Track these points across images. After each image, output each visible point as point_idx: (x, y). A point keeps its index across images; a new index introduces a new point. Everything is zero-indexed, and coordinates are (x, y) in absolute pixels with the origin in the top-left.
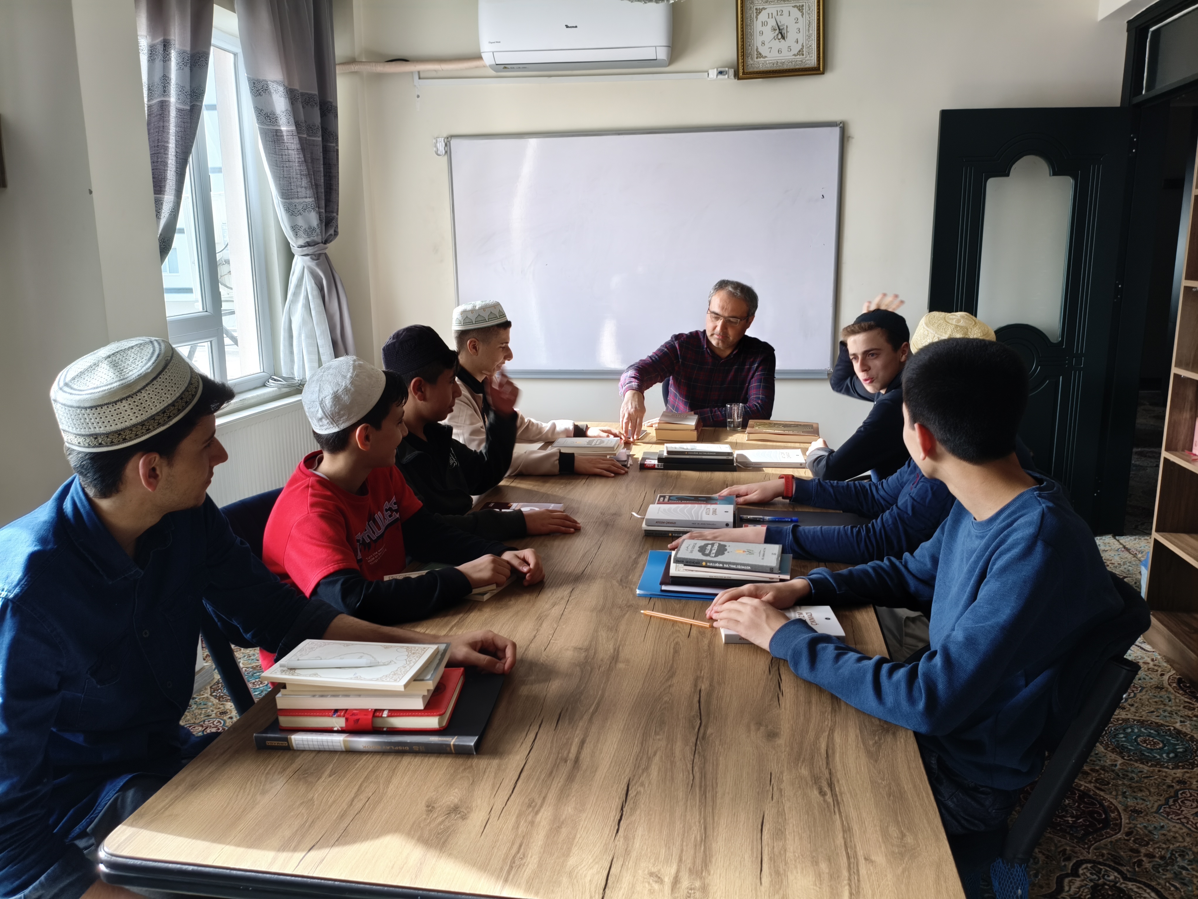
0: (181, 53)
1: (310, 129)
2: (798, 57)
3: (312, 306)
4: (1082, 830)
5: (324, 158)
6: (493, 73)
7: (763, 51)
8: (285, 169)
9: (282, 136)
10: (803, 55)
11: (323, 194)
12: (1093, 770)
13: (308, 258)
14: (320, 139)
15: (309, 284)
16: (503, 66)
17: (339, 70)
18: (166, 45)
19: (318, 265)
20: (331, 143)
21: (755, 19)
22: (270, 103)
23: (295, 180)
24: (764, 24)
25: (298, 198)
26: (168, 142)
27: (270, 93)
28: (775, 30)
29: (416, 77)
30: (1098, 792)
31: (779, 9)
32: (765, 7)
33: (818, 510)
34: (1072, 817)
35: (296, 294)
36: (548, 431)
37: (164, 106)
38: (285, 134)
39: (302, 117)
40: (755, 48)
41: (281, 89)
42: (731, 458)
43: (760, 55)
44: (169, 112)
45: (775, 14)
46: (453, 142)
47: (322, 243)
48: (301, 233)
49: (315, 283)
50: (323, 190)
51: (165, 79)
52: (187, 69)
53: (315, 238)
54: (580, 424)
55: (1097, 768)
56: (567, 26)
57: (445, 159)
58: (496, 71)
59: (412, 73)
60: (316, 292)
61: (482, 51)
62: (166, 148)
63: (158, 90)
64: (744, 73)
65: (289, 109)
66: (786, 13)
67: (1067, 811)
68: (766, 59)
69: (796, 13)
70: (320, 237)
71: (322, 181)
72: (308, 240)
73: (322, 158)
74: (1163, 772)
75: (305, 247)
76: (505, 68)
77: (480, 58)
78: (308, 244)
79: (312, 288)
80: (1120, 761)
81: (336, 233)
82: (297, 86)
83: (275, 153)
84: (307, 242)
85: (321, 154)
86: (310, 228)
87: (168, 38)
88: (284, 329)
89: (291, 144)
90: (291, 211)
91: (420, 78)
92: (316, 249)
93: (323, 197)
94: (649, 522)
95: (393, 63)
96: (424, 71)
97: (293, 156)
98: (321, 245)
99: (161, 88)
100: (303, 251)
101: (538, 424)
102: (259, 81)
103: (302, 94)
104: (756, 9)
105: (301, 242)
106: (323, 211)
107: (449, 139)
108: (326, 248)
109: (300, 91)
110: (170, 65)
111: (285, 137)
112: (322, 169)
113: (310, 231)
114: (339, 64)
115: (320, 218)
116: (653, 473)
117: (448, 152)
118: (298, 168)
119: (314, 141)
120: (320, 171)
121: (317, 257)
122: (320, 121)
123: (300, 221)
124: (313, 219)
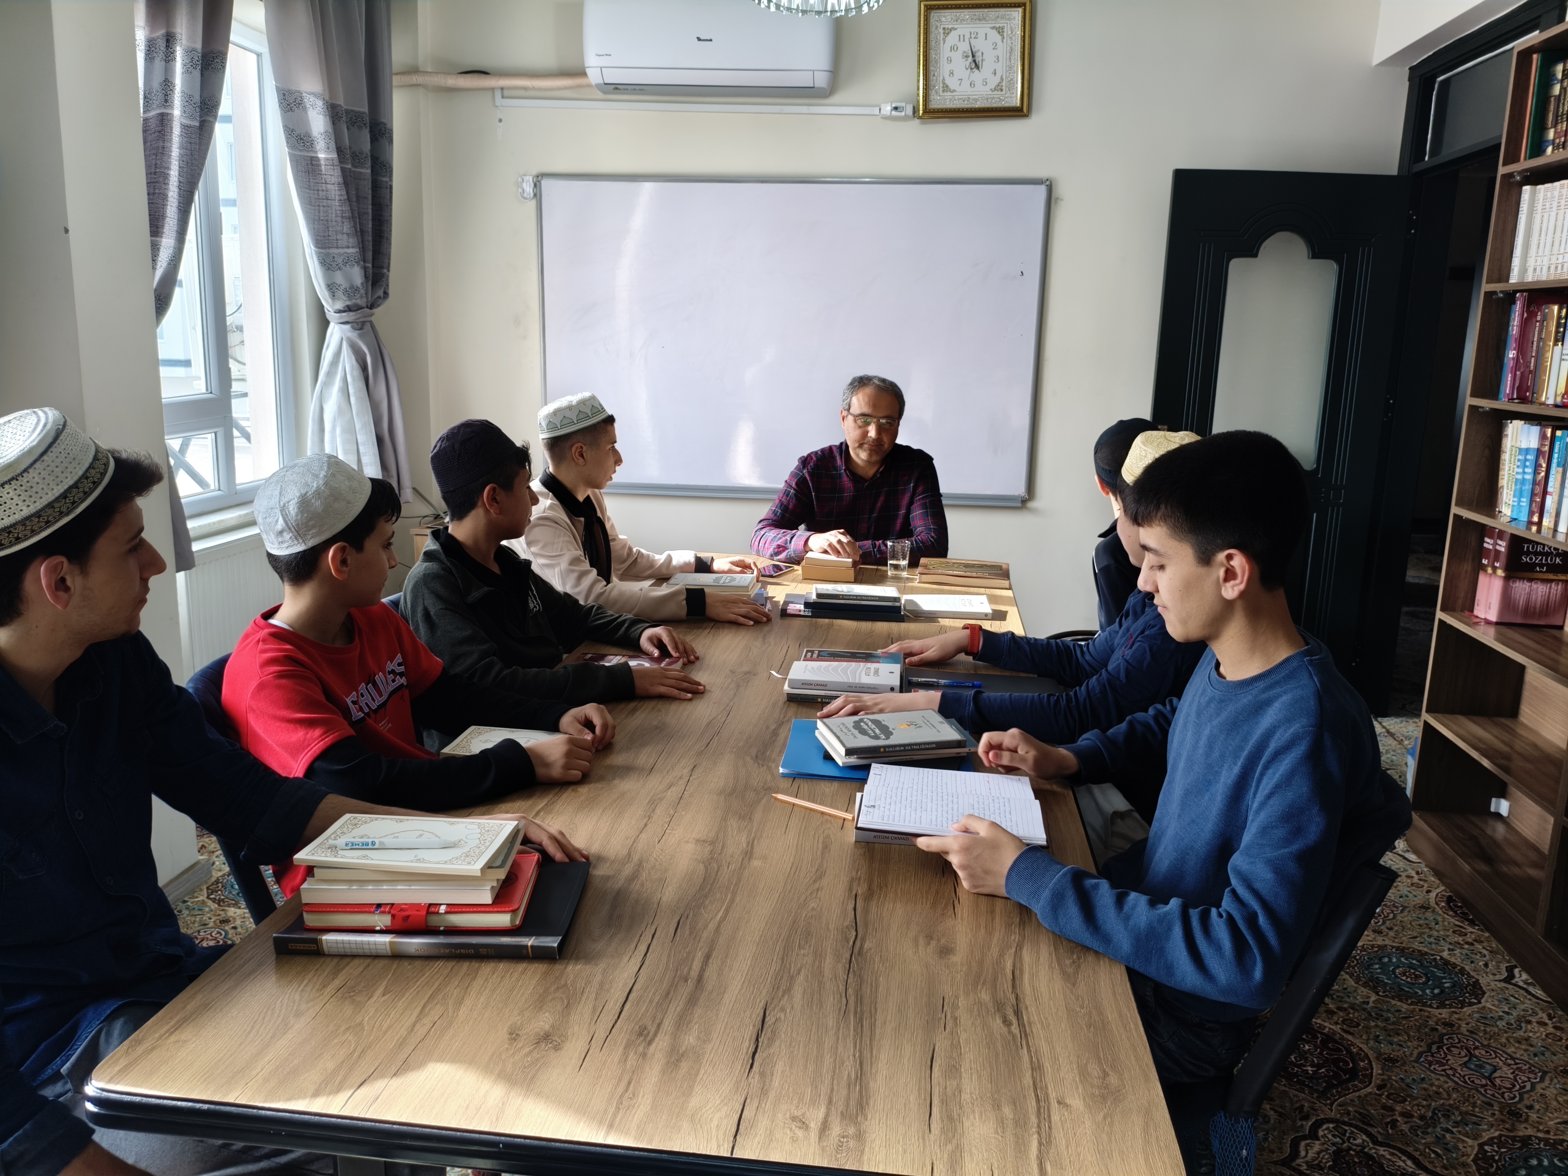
0: (189, 51)
1: (356, 157)
2: (996, 92)
3: (351, 392)
4: (1325, 1082)
5: (373, 196)
6: (601, 95)
7: (952, 83)
8: (321, 208)
9: (319, 165)
10: (1002, 90)
11: (371, 244)
12: (1340, 1009)
13: (348, 327)
14: (369, 171)
15: (348, 361)
16: (613, 86)
17: (396, 80)
18: (170, 39)
19: (361, 336)
20: (383, 176)
21: (942, 42)
22: (305, 122)
23: (334, 223)
24: (953, 48)
25: (337, 248)
26: (169, 168)
27: (305, 109)
28: (967, 57)
29: (498, 94)
30: (1345, 1035)
31: (973, 30)
32: (955, 26)
33: (1007, 673)
34: (1312, 1066)
35: (330, 374)
36: (662, 564)
37: (164, 120)
38: (322, 162)
39: (346, 142)
40: (941, 78)
41: (320, 103)
42: (897, 604)
43: (946, 88)
44: (171, 128)
45: (967, 36)
46: (545, 183)
47: (367, 307)
48: (340, 294)
49: (357, 360)
50: (370, 238)
51: (167, 85)
52: (197, 73)
53: (359, 302)
54: (703, 555)
55: (1345, 1006)
56: (699, 39)
57: (533, 203)
58: (605, 93)
59: (492, 89)
60: (357, 372)
61: (586, 65)
62: (166, 176)
63: (157, 100)
64: (926, 111)
65: (330, 130)
66: (981, 36)
67: (1306, 1059)
68: (955, 93)
69: (994, 36)
70: (365, 300)
71: (370, 226)
72: (348, 303)
73: (370, 196)
74: (1425, 1011)
75: (344, 311)
76: (617, 88)
77: (583, 74)
78: (348, 309)
79: (352, 367)
80: (1374, 997)
81: (386, 294)
82: (341, 101)
83: (309, 188)
84: (348, 306)
85: (370, 192)
86: (352, 287)
87: (173, 30)
88: (313, 420)
89: (332, 177)
90: (328, 264)
91: (503, 97)
92: (358, 316)
93: (371, 247)
94: (793, 684)
95: (469, 75)
96: (509, 88)
97: (333, 192)
98: (366, 310)
99: (161, 96)
100: (341, 317)
101: (648, 556)
102: (290, 92)
103: (347, 112)
104: (944, 29)
105: (339, 305)
106: (370, 265)
107: (540, 178)
108: (372, 315)
109: (344, 107)
110: (175, 66)
111: (323, 167)
112: (370, 211)
113: (351, 291)
114: (397, 74)
115: (365, 274)
116: (797, 622)
117: (538, 195)
118: (338, 208)
119: (361, 173)
120: (367, 213)
121: (360, 326)
122: (369, 147)
123: (339, 278)
124: (357, 276)
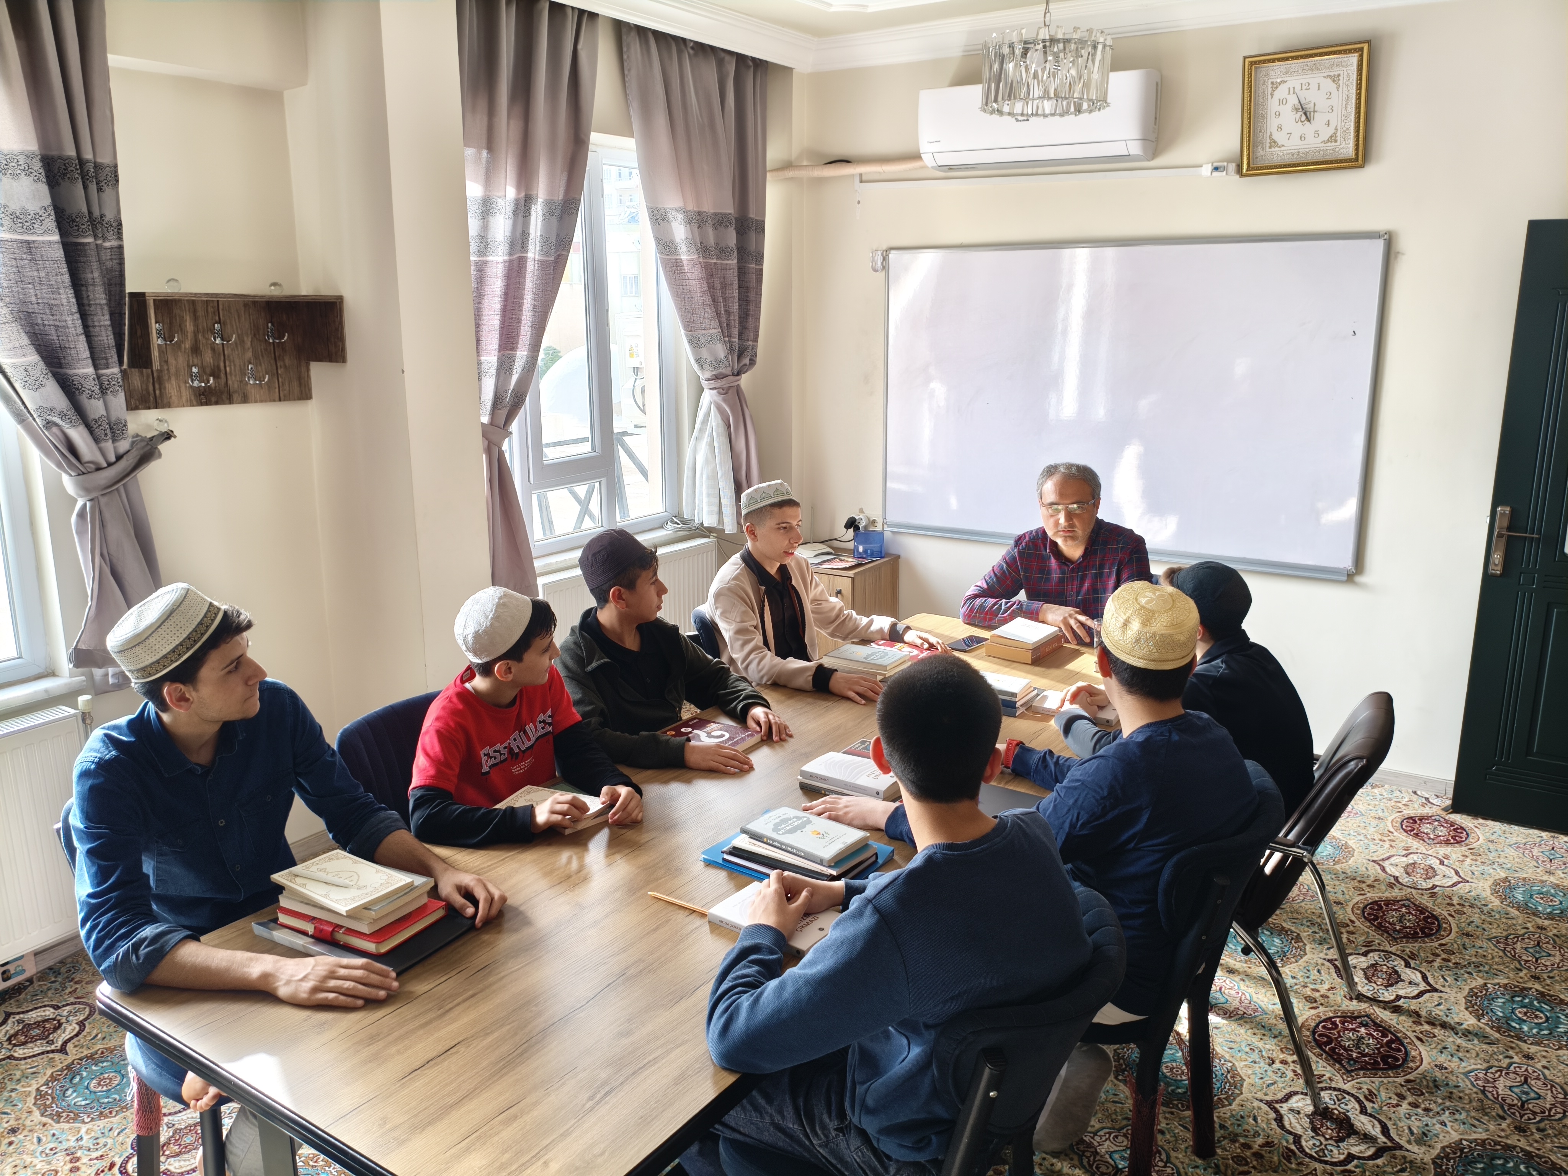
0: (549, 204)
1: (722, 252)
2: (1331, 144)
3: (716, 445)
5: (740, 283)
6: (938, 174)
7: (1279, 138)
9: (683, 266)
10: (1337, 142)
11: (736, 322)
13: (715, 391)
14: (735, 261)
15: (715, 421)
16: (946, 167)
17: (772, 177)
18: (530, 199)
19: (724, 400)
20: (753, 263)
21: (1272, 96)
22: (670, 232)
23: (698, 310)
24: (1282, 102)
25: (702, 329)
27: (669, 222)
28: (1297, 110)
29: (857, 180)
31: (1304, 82)
32: (1285, 79)
35: (701, 431)
37: (522, 261)
38: (685, 263)
39: (711, 240)
40: (1268, 134)
41: (681, 216)
43: (1274, 144)
45: (1300, 88)
46: (893, 256)
47: (733, 375)
48: (707, 366)
49: (722, 419)
50: (736, 318)
51: (525, 235)
52: (554, 221)
53: (724, 371)
57: (882, 275)
59: (853, 175)
60: (722, 429)
61: (921, 151)
64: (1250, 168)
65: (691, 237)
66: (1314, 86)
68: (1284, 148)
69: (1328, 85)
70: (730, 368)
71: (736, 307)
72: (714, 373)
73: (736, 282)
75: (712, 380)
77: (920, 158)
78: (717, 377)
79: (717, 426)
81: (752, 362)
82: (708, 208)
83: (677, 284)
84: (714, 375)
85: (736, 278)
86: (716, 360)
87: (534, 189)
89: (693, 273)
90: (695, 344)
91: (861, 182)
92: (725, 382)
93: (736, 325)
95: (833, 165)
96: (866, 173)
98: (732, 378)
99: (519, 245)
100: (709, 384)
102: (658, 210)
103: (715, 214)
104: (1272, 83)
105: (708, 374)
106: (736, 340)
107: (888, 251)
108: (738, 380)
109: (712, 211)
110: (532, 219)
111: (686, 267)
112: (736, 295)
113: (717, 363)
114: (773, 170)
115: (731, 347)
117: (886, 269)
118: (701, 298)
119: (726, 264)
120: (733, 297)
121: (724, 392)
122: (735, 241)
123: (705, 353)
124: (721, 351)
